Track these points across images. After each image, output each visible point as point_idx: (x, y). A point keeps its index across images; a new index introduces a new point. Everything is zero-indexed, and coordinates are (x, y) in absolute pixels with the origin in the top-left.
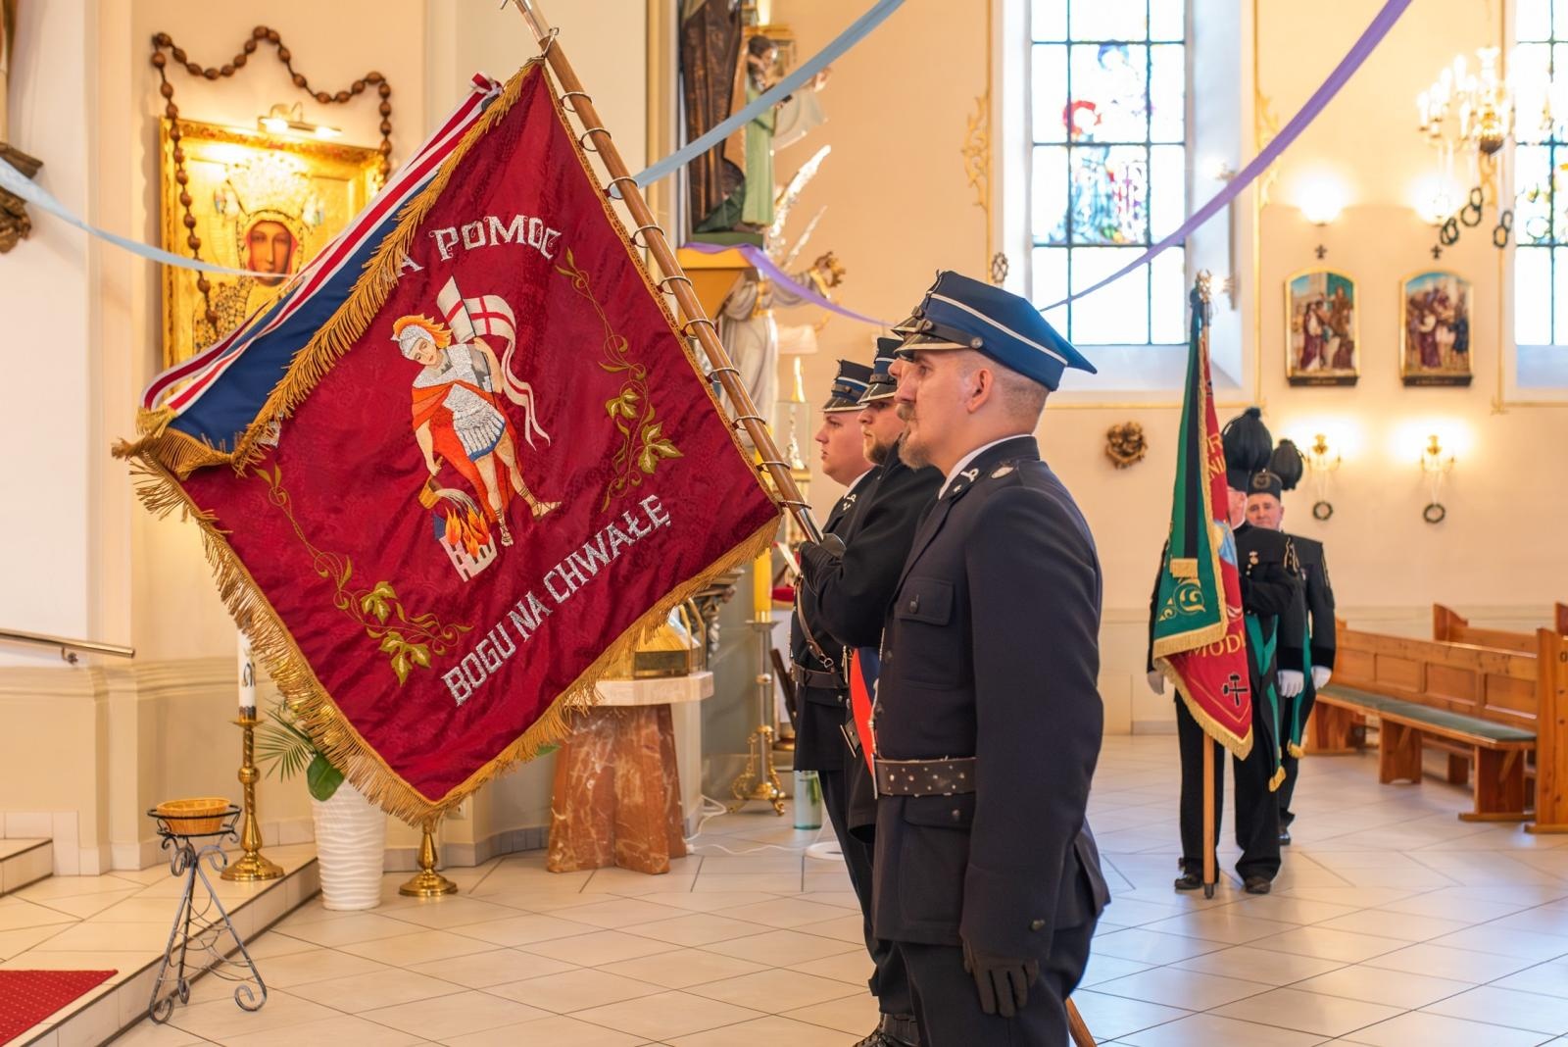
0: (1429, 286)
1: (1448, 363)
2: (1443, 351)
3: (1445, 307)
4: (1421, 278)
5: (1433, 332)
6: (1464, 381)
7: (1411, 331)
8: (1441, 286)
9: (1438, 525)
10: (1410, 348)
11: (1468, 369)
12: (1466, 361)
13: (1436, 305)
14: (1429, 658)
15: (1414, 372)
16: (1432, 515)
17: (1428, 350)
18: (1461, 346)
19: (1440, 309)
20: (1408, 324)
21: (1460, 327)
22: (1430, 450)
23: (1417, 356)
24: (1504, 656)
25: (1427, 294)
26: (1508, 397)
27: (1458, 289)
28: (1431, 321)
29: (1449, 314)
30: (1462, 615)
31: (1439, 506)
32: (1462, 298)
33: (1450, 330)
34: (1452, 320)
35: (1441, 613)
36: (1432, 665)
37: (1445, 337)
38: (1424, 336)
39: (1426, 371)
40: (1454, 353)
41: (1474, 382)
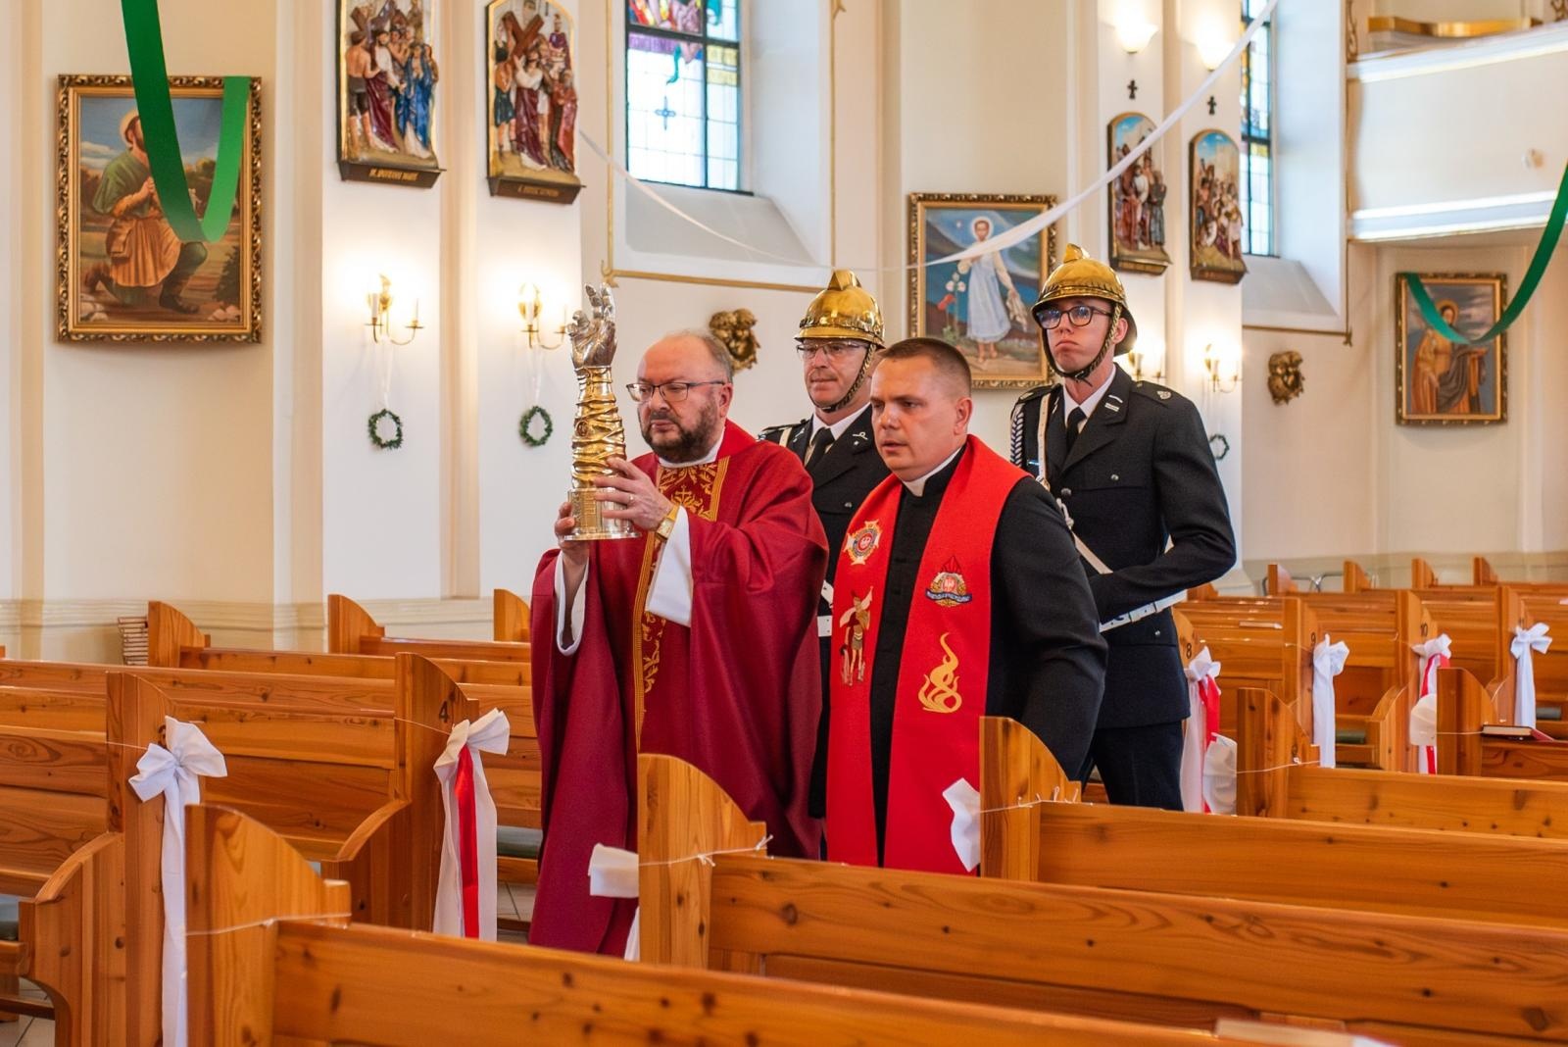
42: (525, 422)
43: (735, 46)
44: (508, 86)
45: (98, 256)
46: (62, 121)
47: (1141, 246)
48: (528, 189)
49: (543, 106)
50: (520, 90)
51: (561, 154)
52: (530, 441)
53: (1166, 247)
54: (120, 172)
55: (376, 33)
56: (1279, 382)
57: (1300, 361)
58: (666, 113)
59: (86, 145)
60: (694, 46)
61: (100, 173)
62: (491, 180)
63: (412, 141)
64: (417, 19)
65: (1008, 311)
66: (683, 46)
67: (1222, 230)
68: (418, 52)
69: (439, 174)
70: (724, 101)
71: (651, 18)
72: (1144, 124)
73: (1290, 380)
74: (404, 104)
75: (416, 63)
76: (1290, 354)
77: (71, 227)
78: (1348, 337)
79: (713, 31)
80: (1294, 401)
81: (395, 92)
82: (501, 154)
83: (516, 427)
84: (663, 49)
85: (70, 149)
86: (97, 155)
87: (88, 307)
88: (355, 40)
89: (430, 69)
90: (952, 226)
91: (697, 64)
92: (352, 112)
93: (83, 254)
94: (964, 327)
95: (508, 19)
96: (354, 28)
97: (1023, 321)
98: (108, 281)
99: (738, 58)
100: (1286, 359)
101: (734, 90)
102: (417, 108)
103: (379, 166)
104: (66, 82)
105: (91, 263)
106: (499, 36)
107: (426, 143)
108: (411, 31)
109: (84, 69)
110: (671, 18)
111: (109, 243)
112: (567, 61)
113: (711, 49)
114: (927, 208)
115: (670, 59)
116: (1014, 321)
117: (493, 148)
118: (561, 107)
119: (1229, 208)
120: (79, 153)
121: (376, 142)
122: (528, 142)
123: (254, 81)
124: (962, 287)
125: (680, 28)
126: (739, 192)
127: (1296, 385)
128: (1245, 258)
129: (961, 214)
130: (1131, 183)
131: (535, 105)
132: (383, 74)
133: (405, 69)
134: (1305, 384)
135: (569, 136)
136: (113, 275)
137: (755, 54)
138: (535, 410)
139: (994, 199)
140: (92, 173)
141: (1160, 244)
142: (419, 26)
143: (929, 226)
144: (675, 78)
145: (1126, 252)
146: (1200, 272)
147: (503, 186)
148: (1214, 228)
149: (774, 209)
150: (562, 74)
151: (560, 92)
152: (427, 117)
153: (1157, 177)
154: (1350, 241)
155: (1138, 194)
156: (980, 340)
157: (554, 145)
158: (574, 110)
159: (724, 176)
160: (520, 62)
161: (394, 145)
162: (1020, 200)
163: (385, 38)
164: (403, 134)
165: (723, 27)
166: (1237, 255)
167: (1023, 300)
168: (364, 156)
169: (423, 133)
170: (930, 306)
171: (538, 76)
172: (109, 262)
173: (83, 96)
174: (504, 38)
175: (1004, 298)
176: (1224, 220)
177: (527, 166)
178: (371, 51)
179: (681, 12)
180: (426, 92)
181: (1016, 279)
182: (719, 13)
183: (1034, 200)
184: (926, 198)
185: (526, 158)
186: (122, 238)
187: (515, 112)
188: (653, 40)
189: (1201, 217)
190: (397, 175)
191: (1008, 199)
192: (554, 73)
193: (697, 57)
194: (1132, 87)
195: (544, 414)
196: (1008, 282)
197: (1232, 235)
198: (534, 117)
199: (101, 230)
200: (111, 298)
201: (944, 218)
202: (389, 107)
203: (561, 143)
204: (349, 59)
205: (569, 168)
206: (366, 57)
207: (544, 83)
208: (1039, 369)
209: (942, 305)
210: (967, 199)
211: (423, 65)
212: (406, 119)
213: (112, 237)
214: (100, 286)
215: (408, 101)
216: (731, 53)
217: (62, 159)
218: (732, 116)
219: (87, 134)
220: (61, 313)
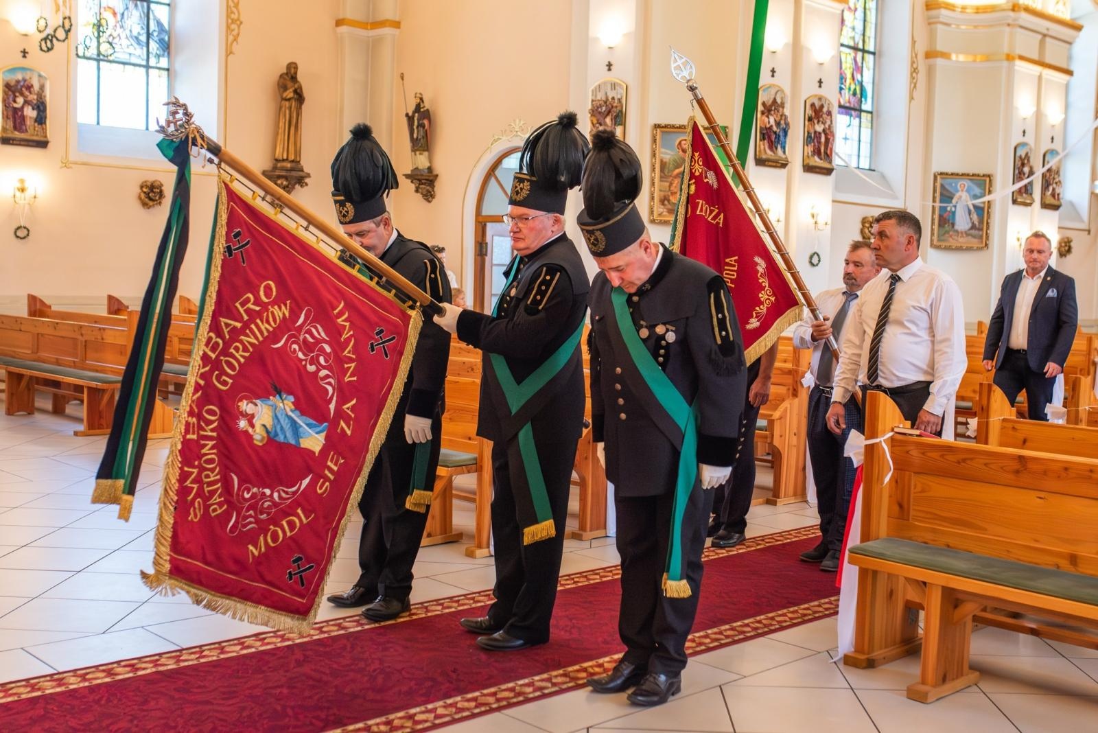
0: (19, 77)
1: (32, 132)
2: (28, 122)
3: (30, 93)
4: (13, 70)
5: (23, 107)
6: (43, 144)
7: (6, 105)
8: (27, 77)
9: (24, 240)
10: (5, 117)
11: (46, 137)
12: (44, 130)
13: (24, 89)
14: (40, 330)
15: (10, 135)
16: (21, 233)
17: (18, 121)
18: (41, 120)
19: (27, 93)
20: (4, 101)
21: (41, 107)
22: (19, 190)
23: (10, 124)
24: (100, 329)
25: (18, 82)
26: (72, 158)
27: (39, 81)
28: (20, 100)
29: (33, 97)
30: (47, 302)
31: (25, 228)
32: (42, 87)
33: (33, 109)
34: (35, 102)
35: (33, 300)
36: (42, 335)
37: (30, 113)
38: (15, 110)
39: (17, 135)
40: (36, 124)
41: (50, 145)
42: (811, 257)
43: (871, 113)
44: (812, 131)
45: (664, 191)
46: (654, 141)
47: (1024, 195)
48: (818, 170)
49: (823, 139)
50: (815, 132)
51: (828, 156)
52: (813, 265)
53: (1033, 196)
54: (675, 161)
55: (769, 111)
56: (1063, 249)
57: (1071, 241)
58: (846, 139)
59: (663, 150)
60: (857, 112)
61: (667, 160)
62: (804, 166)
63: (780, 151)
64: (782, 105)
65: (971, 219)
66: (853, 112)
67: (1054, 189)
68: (783, 118)
69: (787, 164)
70: (866, 133)
71: (842, 103)
72: (1028, 147)
73: (1067, 248)
74: (778, 137)
75: (782, 122)
76: (1068, 238)
77: (657, 181)
78: (1089, 231)
79: (864, 107)
80: (1068, 256)
81: (775, 133)
82: (808, 157)
83: (807, 259)
84: (847, 114)
85: (657, 152)
86: (666, 153)
87: (661, 210)
88: (763, 113)
89: (787, 124)
90: (951, 184)
91: (857, 120)
92: (761, 140)
93: (660, 191)
94: (953, 225)
95: (813, 105)
96: (763, 108)
97: (976, 223)
98: (669, 201)
99: (872, 117)
100: (1066, 240)
101: (870, 130)
102: (782, 138)
103: (769, 160)
104: (657, 126)
105: (662, 194)
106: (809, 112)
107: (784, 152)
108: (781, 109)
109: (663, 122)
110: (849, 102)
111: (670, 187)
112: (831, 121)
113: (863, 114)
114: (942, 178)
115: (848, 117)
116: (973, 223)
117: (806, 154)
118: (829, 139)
119: (1057, 180)
120: (660, 153)
121: (768, 151)
122: (817, 152)
123: (726, 127)
124: (953, 209)
125: (852, 106)
126: (870, 170)
127: (1069, 251)
128: (1062, 201)
129: (954, 181)
130: (1022, 170)
131: (820, 138)
132: (772, 126)
133: (778, 124)
134: (1073, 250)
135: (831, 149)
136: (671, 198)
137: (878, 116)
138: (815, 253)
139: (968, 175)
140: (664, 160)
141: (1031, 194)
142: (783, 108)
143: (942, 186)
144: (849, 125)
145: (1019, 197)
146: (1045, 206)
147: (808, 169)
148: (1051, 188)
149: (883, 177)
150: (829, 126)
151: (829, 134)
152: (785, 142)
153: (1031, 168)
154: (1093, 193)
155: (1024, 174)
156: (959, 230)
157: (826, 153)
158: (833, 140)
159: (865, 164)
160: (816, 121)
161: (774, 152)
162: (978, 175)
163: (772, 112)
164: (776, 148)
165: (867, 106)
166: (1058, 199)
167: (977, 215)
168: (764, 157)
169: (784, 148)
170: (941, 216)
171: (822, 127)
172: (669, 193)
173: (662, 132)
174: (811, 112)
175: (970, 213)
176: (1054, 185)
177: (817, 161)
178: (768, 118)
179: (853, 99)
180: (785, 133)
181: (975, 207)
182: (866, 100)
183: (984, 176)
184: (941, 174)
185: (816, 158)
186: (674, 185)
187: (813, 142)
188: (843, 110)
189: (1046, 184)
190: (774, 164)
191: (973, 175)
192: (827, 126)
193: (857, 117)
194: (1024, 132)
195: (818, 255)
196: (972, 208)
197: (1057, 191)
198: (819, 142)
199: (667, 181)
200: (669, 207)
201: (947, 182)
202: (773, 137)
203: (829, 152)
204: (761, 120)
205: (830, 162)
206: (766, 119)
207: (824, 130)
208: (982, 242)
209: (945, 215)
210: (957, 175)
211: (785, 123)
212: (778, 143)
213: (671, 184)
214: (666, 202)
215: (779, 136)
216: (869, 115)
217: (654, 155)
218: (869, 140)
219: (663, 146)
220: (652, 212)
